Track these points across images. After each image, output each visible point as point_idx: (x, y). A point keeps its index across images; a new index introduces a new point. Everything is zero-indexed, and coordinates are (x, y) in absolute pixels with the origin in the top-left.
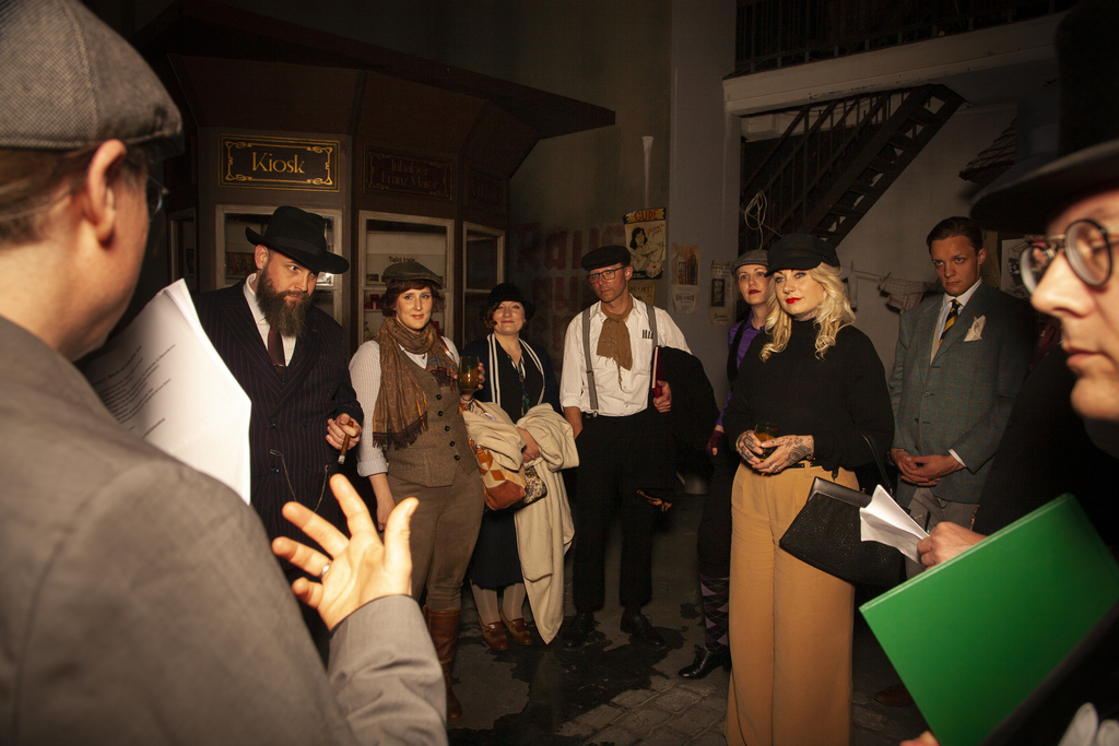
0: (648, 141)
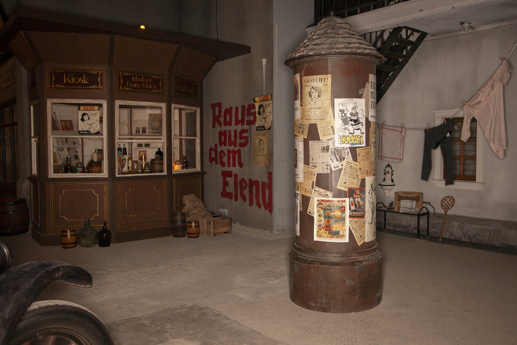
0: (264, 61)
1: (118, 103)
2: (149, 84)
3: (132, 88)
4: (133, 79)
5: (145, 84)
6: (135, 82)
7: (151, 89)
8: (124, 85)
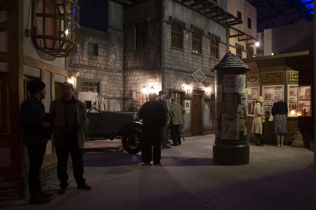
1: (263, 87)
2: (276, 77)
3: (269, 80)
4: (269, 77)
5: (274, 78)
6: (270, 78)
7: (277, 80)
8: (266, 79)
